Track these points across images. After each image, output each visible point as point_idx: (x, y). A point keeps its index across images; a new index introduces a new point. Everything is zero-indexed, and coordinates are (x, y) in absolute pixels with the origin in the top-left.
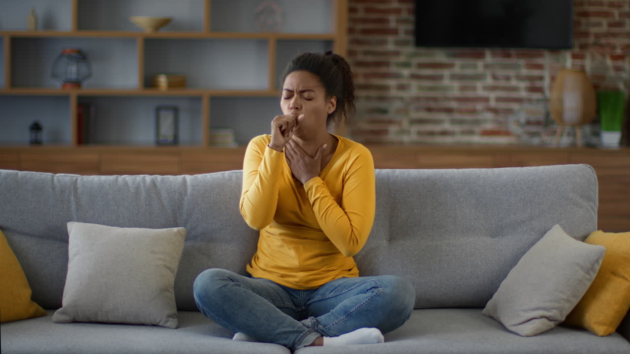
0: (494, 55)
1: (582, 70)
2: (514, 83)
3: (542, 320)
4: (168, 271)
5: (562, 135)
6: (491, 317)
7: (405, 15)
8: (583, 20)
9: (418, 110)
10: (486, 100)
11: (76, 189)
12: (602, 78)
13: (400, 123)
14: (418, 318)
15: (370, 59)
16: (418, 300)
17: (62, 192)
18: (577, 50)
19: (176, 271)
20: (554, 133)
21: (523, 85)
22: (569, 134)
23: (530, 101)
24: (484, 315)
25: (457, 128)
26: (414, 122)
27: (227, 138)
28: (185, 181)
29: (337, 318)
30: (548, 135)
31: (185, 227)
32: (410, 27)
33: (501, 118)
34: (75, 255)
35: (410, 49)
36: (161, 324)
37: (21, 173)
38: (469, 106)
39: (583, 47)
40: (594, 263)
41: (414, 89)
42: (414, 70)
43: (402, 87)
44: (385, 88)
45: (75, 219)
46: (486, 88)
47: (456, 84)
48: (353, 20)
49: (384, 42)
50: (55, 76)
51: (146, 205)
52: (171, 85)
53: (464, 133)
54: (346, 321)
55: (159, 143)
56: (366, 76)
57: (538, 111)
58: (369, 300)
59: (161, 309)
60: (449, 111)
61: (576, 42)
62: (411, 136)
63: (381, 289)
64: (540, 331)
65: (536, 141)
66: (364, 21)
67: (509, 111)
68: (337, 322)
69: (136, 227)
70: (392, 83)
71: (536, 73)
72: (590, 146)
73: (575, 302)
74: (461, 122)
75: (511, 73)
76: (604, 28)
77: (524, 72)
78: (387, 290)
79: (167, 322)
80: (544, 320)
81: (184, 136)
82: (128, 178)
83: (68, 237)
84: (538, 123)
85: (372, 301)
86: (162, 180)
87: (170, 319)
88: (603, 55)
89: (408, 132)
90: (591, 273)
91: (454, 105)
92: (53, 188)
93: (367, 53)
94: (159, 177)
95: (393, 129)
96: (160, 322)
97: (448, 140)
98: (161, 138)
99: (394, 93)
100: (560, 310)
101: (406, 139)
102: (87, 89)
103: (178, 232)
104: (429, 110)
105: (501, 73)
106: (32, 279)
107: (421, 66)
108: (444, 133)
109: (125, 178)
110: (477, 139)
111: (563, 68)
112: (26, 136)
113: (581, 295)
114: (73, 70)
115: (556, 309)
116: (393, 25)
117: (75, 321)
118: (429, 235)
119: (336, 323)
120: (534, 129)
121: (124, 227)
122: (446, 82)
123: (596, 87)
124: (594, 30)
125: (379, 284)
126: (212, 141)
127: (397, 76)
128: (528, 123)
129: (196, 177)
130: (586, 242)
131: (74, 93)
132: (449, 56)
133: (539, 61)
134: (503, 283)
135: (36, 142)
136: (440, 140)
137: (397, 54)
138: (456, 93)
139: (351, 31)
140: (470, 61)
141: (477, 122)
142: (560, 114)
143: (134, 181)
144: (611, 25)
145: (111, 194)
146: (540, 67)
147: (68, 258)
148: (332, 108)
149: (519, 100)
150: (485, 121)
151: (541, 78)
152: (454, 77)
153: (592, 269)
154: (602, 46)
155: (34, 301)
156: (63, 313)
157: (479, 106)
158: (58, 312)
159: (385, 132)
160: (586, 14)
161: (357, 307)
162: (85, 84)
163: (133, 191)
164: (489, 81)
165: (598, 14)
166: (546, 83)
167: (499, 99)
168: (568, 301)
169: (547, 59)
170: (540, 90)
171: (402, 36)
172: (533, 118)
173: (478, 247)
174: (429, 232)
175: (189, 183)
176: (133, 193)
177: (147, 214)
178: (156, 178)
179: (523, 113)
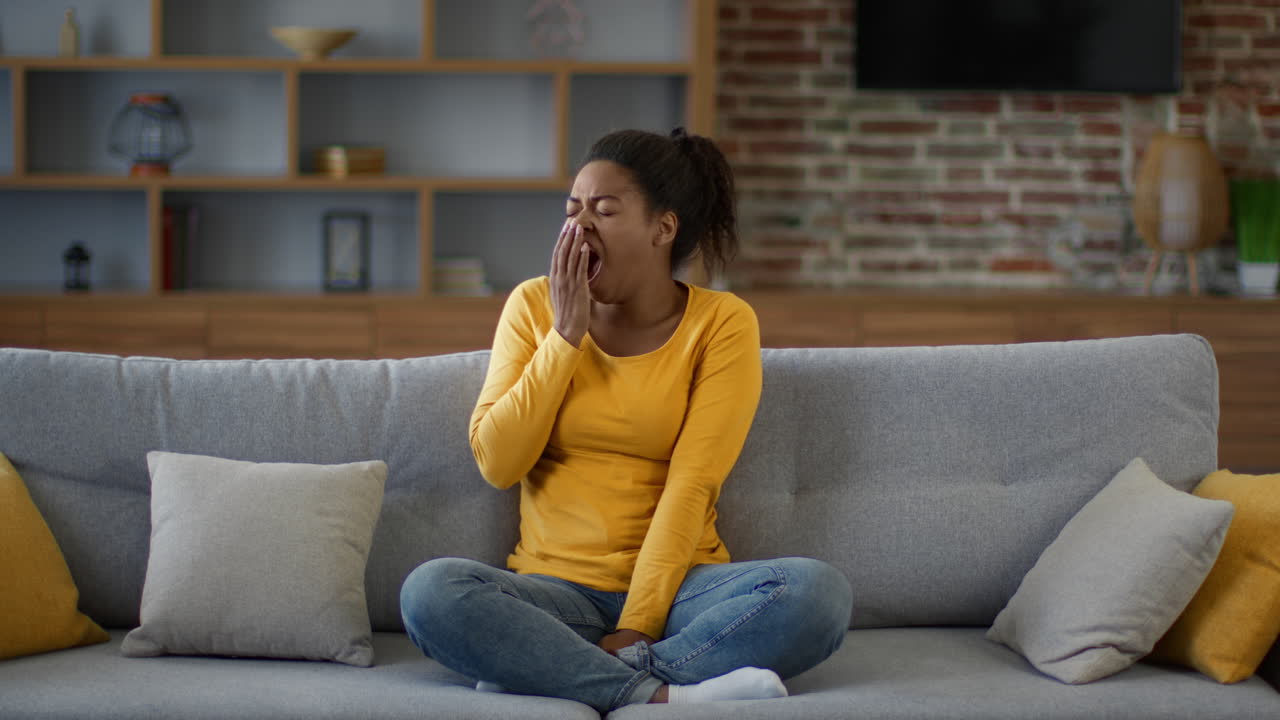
0: (1018, 105)
1: (1201, 136)
2: (1059, 162)
3: (1106, 650)
4: (352, 550)
5: (1158, 270)
6: (1005, 645)
7: (834, 24)
8: (1202, 33)
9: (861, 218)
10: (1003, 197)
11: (166, 386)
12: (1241, 152)
13: (825, 245)
14: (858, 647)
15: (763, 113)
16: (857, 610)
17: (139, 391)
18: (1189, 95)
19: (367, 550)
20: (1142, 266)
21: (1077, 167)
22: (1172, 268)
23: (1092, 199)
24: (992, 641)
25: (941, 256)
26: (854, 243)
27: (470, 277)
28: (385, 370)
29: (694, 647)
30: (1129, 270)
31: (386, 461)
32: (846, 48)
33: (1033, 235)
34: (163, 520)
35: (846, 94)
36: (338, 658)
37: (55, 356)
38: (969, 210)
39: (1203, 88)
40: (1211, 537)
41: (854, 176)
42: (854, 137)
43: (828, 172)
44: (794, 173)
45: (164, 446)
46: (1001, 174)
47: (941, 165)
48: (728, 35)
49: (792, 80)
50: (116, 149)
51: (308, 418)
52: (354, 169)
53: (955, 266)
54: (714, 652)
55: (329, 287)
56: (755, 148)
57: (1108, 220)
58: (758, 611)
59: (341, 628)
60: (926, 220)
61: (1188, 78)
62: (848, 272)
63: (783, 589)
64: (1103, 675)
65: (1105, 282)
66: (752, 35)
67: (1049, 221)
68: (694, 654)
69: (287, 460)
70: (808, 162)
71: (1105, 141)
72: (1215, 292)
73: (1174, 614)
74: (951, 244)
75: (1055, 142)
76: (1246, 50)
77: (1081, 140)
78: (796, 591)
79: (351, 653)
80: (1112, 651)
81: (381, 272)
82: (272, 365)
83: (150, 483)
84: (1109, 245)
85: (764, 613)
86: (340, 369)
87: (358, 647)
88: (1244, 106)
89: (842, 265)
90: (1205, 555)
91: (936, 208)
92: (121, 384)
93: (756, 101)
94: (333, 363)
95: (811, 257)
96: (337, 654)
97: (924, 280)
98: (334, 277)
99: (812, 183)
100: (1143, 630)
101: (837, 277)
102: (182, 176)
103: (372, 470)
104: (885, 218)
105: (1032, 141)
106: (78, 567)
107: (869, 128)
108: (915, 266)
109: (264, 366)
110: (982, 279)
111: (1162, 132)
112: (57, 273)
113: (1186, 600)
114: (152, 137)
115: (1134, 628)
116: (810, 42)
117: (165, 654)
118: (876, 482)
119: (693, 657)
120: (1101, 257)
121: (263, 461)
122: (920, 161)
123: (1228, 171)
124: (1223, 54)
125: (782, 576)
126: (438, 284)
127: (818, 149)
128: (1089, 245)
129: (408, 362)
130: (1197, 495)
131: (154, 185)
132: (926, 107)
133: (1112, 117)
134: (1028, 576)
135: (78, 286)
136: (907, 279)
137: (819, 103)
138: (941, 184)
139: (723, 56)
140: (970, 118)
141: (983, 244)
142: (1155, 226)
143: (283, 370)
144: (1259, 43)
145: (237, 396)
146: (1112, 129)
147: (148, 526)
148: (665, 235)
149: (1070, 199)
150: (1001, 241)
151: (1115, 153)
152: (935, 151)
153: (1208, 546)
154: (1241, 87)
155: (85, 613)
156: (143, 637)
157: (988, 211)
158: (131, 635)
159: (794, 264)
160: (1207, 21)
161: (733, 627)
162: (178, 165)
163: (282, 390)
164: (1009, 159)
165: (1233, 21)
166: (1126, 162)
167: (1028, 197)
168: (1159, 613)
169: (1127, 115)
170: (1112, 177)
171: (829, 67)
172: (1099, 236)
173: (975, 503)
174: (876, 475)
175: (393, 375)
176: (281, 394)
177: (309, 436)
178: (327, 364)
179: (1077, 225)
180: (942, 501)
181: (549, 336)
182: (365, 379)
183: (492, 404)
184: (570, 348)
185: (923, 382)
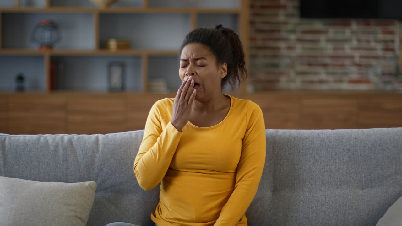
0: (358, 24)
2: (373, 44)
4: (79, 221)
9: (301, 64)
10: (352, 57)
13: (288, 74)
15: (266, 27)
19: (86, 221)
21: (379, 46)
23: (385, 58)
25: (330, 78)
26: (299, 73)
28: (97, 139)
31: (96, 180)
32: (296, 4)
33: (363, 70)
35: (295, 20)
38: (340, 62)
41: (299, 50)
42: (299, 36)
43: (290, 48)
44: (278, 49)
46: (353, 49)
47: (330, 46)
49: (276, 15)
50: (34, 40)
51: (63, 161)
52: (119, 47)
53: (336, 82)
56: (264, 40)
57: (390, 65)
60: (325, 65)
62: (297, 84)
65: (389, 88)
67: (369, 66)
69: (53, 181)
70: (282, 45)
71: (389, 37)
74: (334, 74)
75: (371, 37)
77: (381, 36)
82: (49, 137)
84: (390, 74)
86: (78, 139)
89: (294, 81)
91: (328, 61)
93: (264, 23)
94: (75, 136)
95: (283, 79)
97: (324, 87)
98: (112, 86)
99: (284, 52)
101: (293, 86)
102: (58, 50)
103: (89, 185)
104: (310, 65)
105: (363, 37)
107: (305, 32)
108: (321, 82)
109: (46, 138)
110: (345, 86)
114: (47, 36)
116: (283, 2)
118: (307, 188)
120: (387, 78)
122: (323, 44)
126: (149, 89)
127: (286, 40)
128: (384, 74)
131: (47, 54)
132: (325, 25)
133: (391, 28)
135: (21, 89)
136: (318, 87)
137: (286, 23)
138: (330, 52)
139: (252, 6)
140: (341, 29)
141: (345, 74)
143: (54, 140)
145: (34, 152)
146: (392, 33)
148: (224, 73)
149: (377, 58)
150: (351, 73)
151: (393, 41)
152: (328, 40)
157: (347, 62)
159: (278, 81)
162: (56, 47)
163: (53, 149)
164: (355, 44)
166: (397, 45)
167: (362, 57)
169: (397, 28)
170: (392, 50)
171: (290, 10)
172: (387, 71)
173: (349, 198)
174: (307, 185)
175: (100, 142)
176: (52, 151)
177: (64, 169)
178: (73, 137)
179: (379, 67)
180: (335, 197)
181: (168, 125)
182: (88, 144)
183: (145, 153)
184: (176, 131)
185: (328, 145)
